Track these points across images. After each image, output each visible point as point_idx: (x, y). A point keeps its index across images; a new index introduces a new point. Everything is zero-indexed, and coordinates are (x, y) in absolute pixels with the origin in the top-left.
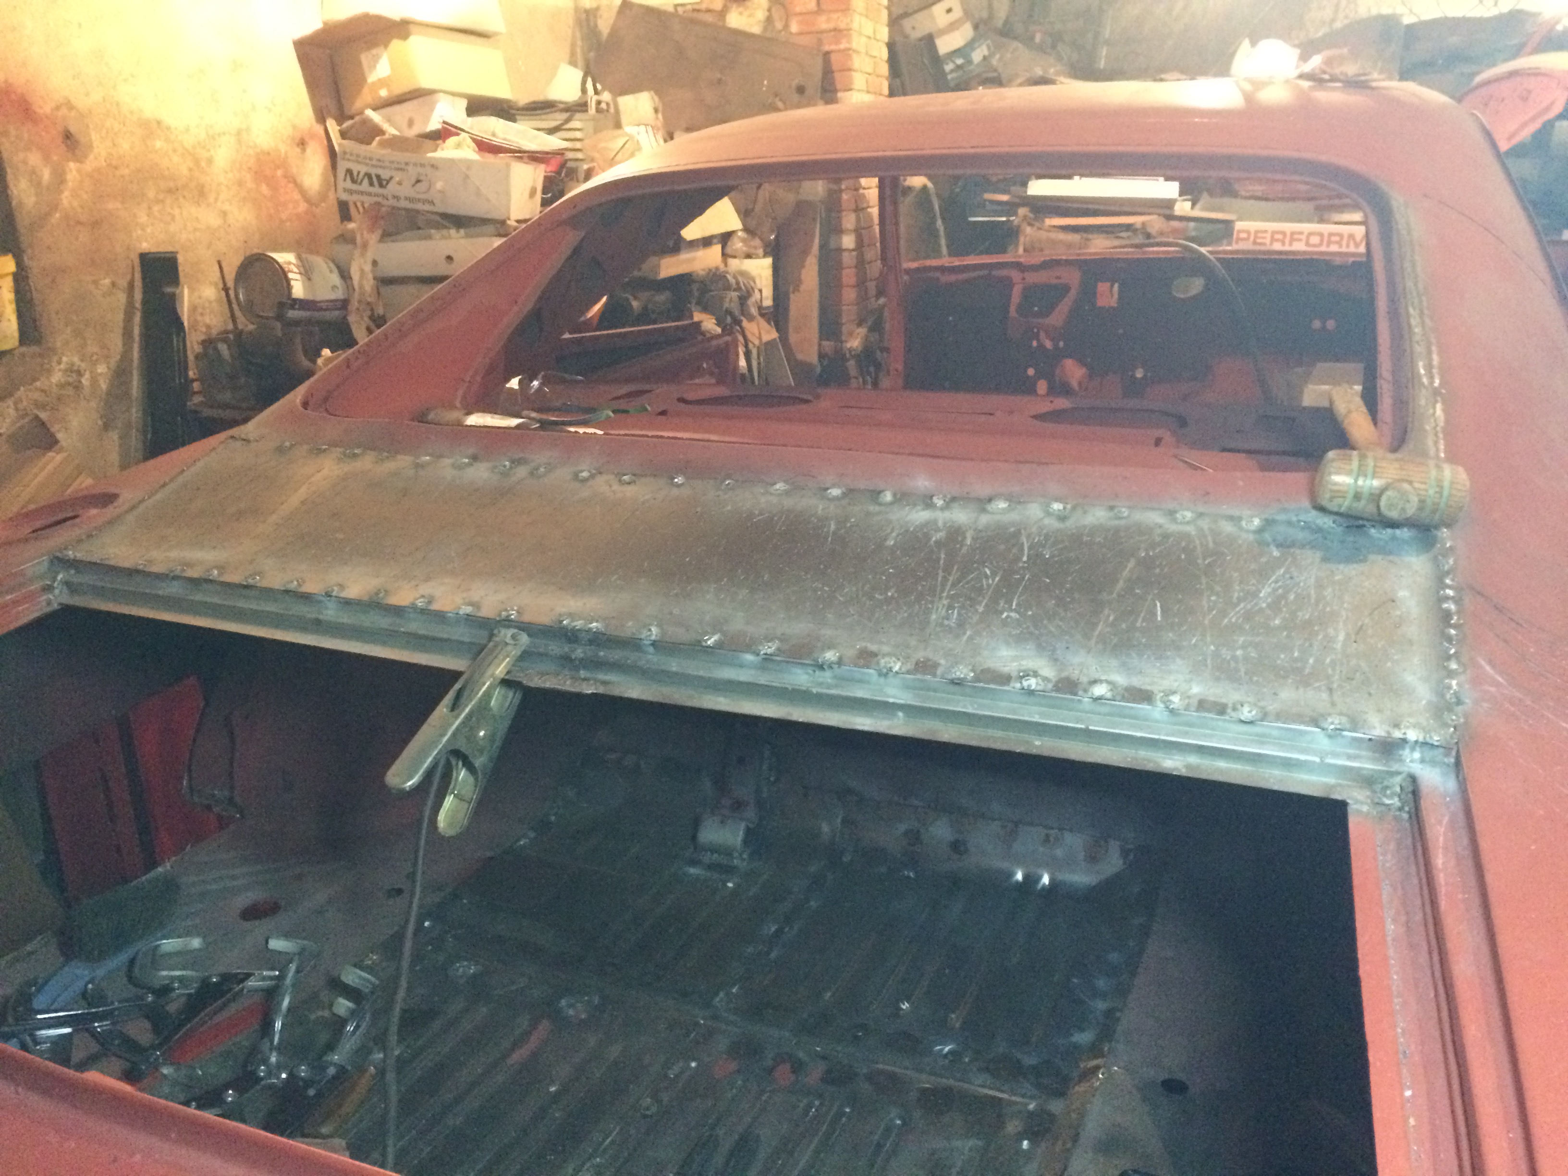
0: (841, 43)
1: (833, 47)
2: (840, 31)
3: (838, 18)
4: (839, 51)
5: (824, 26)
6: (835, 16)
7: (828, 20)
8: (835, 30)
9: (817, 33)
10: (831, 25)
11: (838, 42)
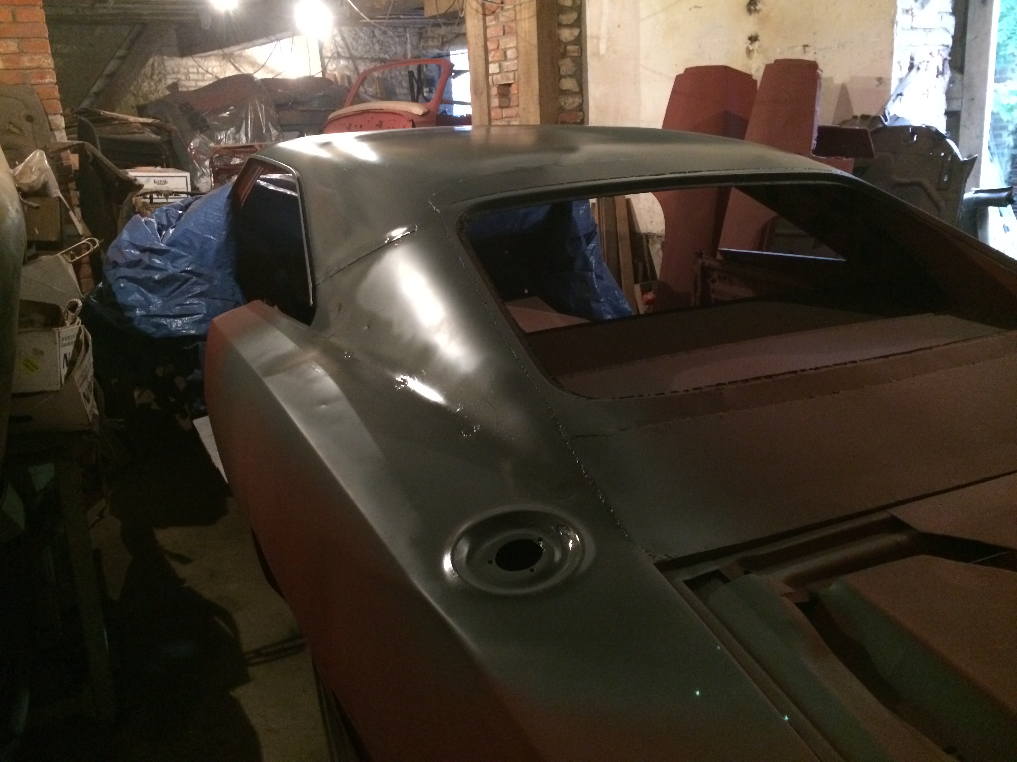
0: (46, 78)
1: (39, 81)
2: (43, 68)
3: (40, 59)
4: (45, 84)
5: (28, 64)
6: (37, 57)
7: (31, 60)
8: (38, 68)
9: (23, 69)
10: (34, 65)
11: (42, 78)
